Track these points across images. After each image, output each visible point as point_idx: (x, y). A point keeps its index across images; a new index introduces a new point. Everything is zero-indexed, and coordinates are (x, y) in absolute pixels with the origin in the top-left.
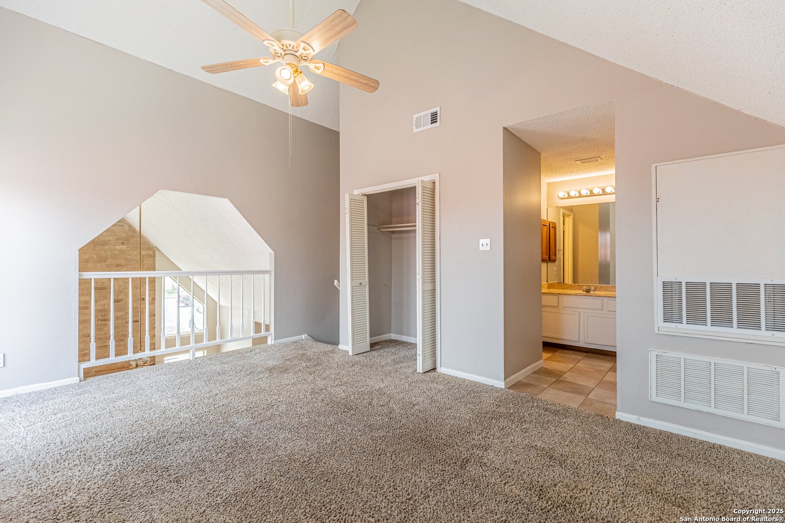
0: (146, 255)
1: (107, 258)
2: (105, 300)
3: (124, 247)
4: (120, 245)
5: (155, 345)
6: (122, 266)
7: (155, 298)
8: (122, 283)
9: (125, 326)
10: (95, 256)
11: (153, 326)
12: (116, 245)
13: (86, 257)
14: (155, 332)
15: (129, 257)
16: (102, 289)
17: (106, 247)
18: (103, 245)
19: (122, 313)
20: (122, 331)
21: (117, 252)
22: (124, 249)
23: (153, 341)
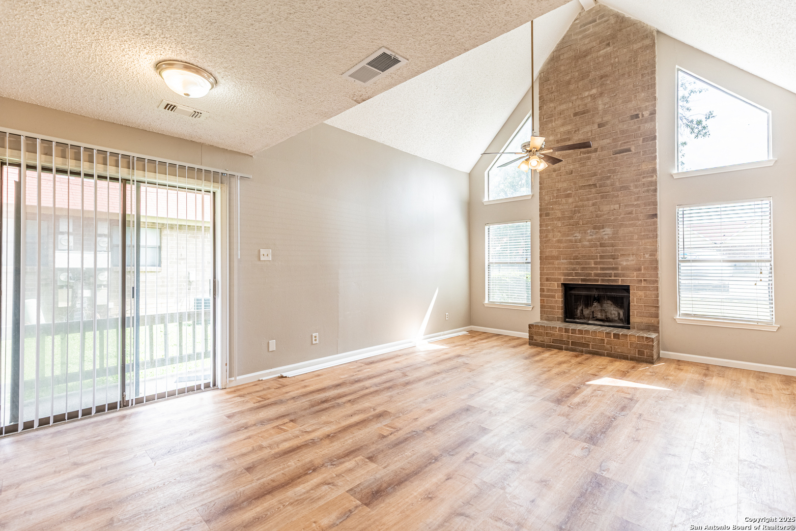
0: (640, 48)
1: (590, 72)
2: (588, 126)
3: (609, 49)
4: (604, 48)
5: (656, 185)
6: (607, 76)
7: (655, 110)
8: (608, 99)
9: (612, 158)
10: (577, 74)
11: (653, 155)
12: (599, 51)
13: (568, 78)
14: (655, 164)
15: (617, 60)
16: (584, 113)
17: (589, 57)
18: (585, 56)
19: (608, 141)
20: (609, 164)
21: (601, 59)
22: (609, 51)
23: (654, 179)
